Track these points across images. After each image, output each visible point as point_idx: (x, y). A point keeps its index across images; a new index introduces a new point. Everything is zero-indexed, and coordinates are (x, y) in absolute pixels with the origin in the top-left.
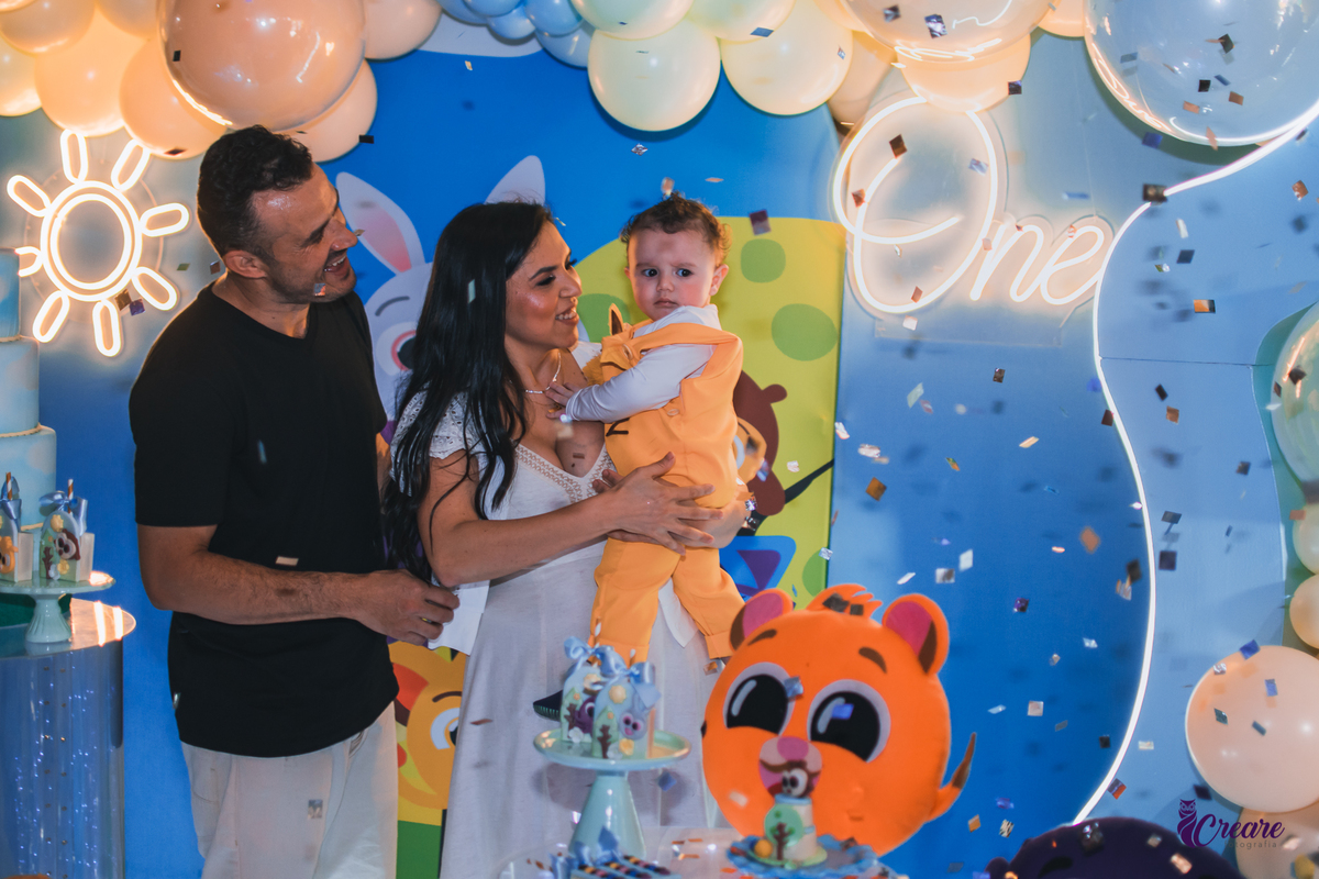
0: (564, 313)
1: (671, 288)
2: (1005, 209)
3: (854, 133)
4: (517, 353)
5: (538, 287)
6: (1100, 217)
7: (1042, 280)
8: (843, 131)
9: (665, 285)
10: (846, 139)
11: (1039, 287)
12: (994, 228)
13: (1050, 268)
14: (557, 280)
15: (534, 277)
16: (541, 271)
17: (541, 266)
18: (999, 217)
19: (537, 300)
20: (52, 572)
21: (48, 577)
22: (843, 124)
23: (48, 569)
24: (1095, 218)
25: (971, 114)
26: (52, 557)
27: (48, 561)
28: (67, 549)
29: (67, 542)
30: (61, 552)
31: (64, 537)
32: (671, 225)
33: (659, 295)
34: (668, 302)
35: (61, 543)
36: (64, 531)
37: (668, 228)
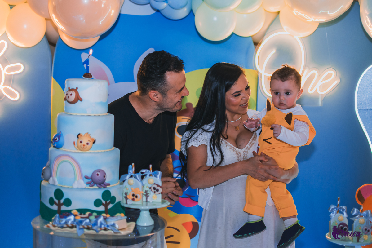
0: (243, 104)
1: (284, 99)
2: (306, 66)
3: (260, 44)
4: (228, 114)
5: (234, 97)
6: (333, 68)
7: (317, 87)
8: (256, 44)
9: (282, 98)
10: (257, 46)
11: (316, 89)
13: (320, 83)
14: (241, 95)
15: (233, 94)
16: (236, 92)
17: (236, 91)
18: (304, 69)
19: (234, 99)
20: (148, 200)
21: (147, 201)
22: (256, 41)
23: (147, 199)
24: (331, 69)
25: (297, 38)
26: (148, 194)
27: (147, 195)
28: (157, 190)
29: (157, 188)
30: (155, 192)
31: (155, 186)
32: (283, 78)
33: (280, 101)
34: (283, 104)
35: (154, 188)
36: (155, 184)
37: (282, 79)
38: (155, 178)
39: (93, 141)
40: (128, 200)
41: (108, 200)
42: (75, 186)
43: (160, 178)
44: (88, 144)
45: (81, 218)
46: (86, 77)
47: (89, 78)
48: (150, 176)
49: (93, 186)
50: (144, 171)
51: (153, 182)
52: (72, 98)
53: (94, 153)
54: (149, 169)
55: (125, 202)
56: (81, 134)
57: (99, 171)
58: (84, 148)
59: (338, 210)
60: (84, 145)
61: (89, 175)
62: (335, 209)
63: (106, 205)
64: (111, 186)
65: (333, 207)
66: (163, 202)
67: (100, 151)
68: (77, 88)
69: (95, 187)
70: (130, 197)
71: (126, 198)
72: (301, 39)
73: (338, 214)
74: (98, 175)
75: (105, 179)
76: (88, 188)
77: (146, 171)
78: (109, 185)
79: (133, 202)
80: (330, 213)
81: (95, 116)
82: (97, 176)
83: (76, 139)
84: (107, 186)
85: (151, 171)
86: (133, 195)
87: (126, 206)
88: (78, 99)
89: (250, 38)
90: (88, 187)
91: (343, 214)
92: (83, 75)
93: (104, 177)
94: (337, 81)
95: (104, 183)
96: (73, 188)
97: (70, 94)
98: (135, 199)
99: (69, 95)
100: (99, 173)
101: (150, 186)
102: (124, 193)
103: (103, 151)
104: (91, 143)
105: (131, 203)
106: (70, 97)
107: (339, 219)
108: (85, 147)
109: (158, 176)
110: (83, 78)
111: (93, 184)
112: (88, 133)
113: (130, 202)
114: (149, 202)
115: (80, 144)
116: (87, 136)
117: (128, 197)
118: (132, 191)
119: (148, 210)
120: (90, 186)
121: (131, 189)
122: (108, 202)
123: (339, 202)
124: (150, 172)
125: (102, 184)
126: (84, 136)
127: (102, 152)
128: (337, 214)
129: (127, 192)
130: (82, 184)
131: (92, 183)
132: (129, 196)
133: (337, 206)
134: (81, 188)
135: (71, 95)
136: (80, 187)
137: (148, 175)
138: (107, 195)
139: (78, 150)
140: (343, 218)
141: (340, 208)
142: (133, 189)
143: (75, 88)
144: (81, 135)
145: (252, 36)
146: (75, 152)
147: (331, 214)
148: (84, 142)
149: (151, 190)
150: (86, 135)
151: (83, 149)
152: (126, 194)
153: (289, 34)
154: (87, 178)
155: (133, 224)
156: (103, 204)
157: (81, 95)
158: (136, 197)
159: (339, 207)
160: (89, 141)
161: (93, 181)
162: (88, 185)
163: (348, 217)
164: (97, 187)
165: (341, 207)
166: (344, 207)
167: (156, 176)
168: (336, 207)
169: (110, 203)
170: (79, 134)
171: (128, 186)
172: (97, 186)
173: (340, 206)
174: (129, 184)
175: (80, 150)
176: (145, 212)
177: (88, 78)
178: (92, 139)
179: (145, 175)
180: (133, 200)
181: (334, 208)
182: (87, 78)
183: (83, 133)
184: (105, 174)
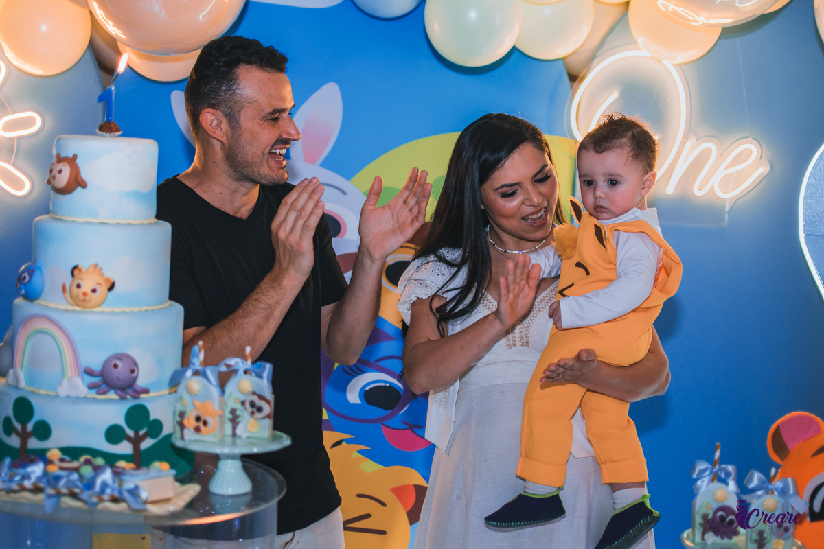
1: (603, 196)
2: (689, 131)
3: (583, 78)
6: (753, 138)
7: (715, 181)
8: (574, 78)
9: (599, 193)
10: (575, 84)
11: (713, 186)
12: (683, 144)
13: (721, 173)
15: (498, 189)
16: (505, 186)
17: (506, 182)
18: (686, 137)
20: (239, 431)
21: (234, 435)
22: (574, 72)
23: (234, 428)
24: (750, 139)
25: (668, 64)
26: (238, 417)
27: (234, 420)
28: (260, 409)
29: (259, 403)
30: (253, 413)
31: (255, 399)
32: (600, 146)
33: (595, 202)
34: (602, 207)
35: (252, 404)
36: (254, 393)
37: (598, 148)
38: (257, 379)
39: (109, 286)
40: (186, 431)
41: (142, 428)
42: (63, 391)
43: (268, 379)
44: (94, 291)
45: (61, 469)
46: (103, 132)
47: (111, 132)
48: (246, 372)
49: (105, 393)
50: (233, 361)
51: (250, 389)
52: (63, 179)
53: (112, 313)
54: (244, 358)
55: (178, 434)
56: (79, 266)
57: (120, 357)
58: (84, 300)
59: (716, 473)
60: (85, 294)
61: (97, 366)
62: (708, 473)
63: (136, 442)
64: (152, 394)
65: (701, 466)
66: (274, 439)
67: (127, 310)
68: (75, 157)
69: (112, 395)
70: (190, 422)
71: (182, 426)
72: (680, 66)
73: (716, 485)
74: (116, 366)
75: (136, 378)
76: (94, 399)
77: (236, 363)
78: (146, 391)
79: (197, 437)
80: (696, 480)
81: (118, 224)
82: (112, 368)
83: (68, 279)
84: (143, 396)
85: (249, 362)
86: (198, 419)
87: (179, 444)
88: (77, 182)
89: (561, 62)
90: (92, 394)
91: (727, 484)
92: (98, 126)
93: (133, 371)
94: (763, 169)
95: (135, 386)
96: (58, 396)
97: (58, 169)
98: (202, 428)
99: (55, 172)
100: (119, 363)
101: (242, 398)
102: (178, 412)
103: (135, 309)
104: (102, 290)
105: (192, 438)
106: (58, 176)
107: (715, 497)
108: (87, 298)
109: (265, 374)
110: (97, 135)
111: (107, 389)
112: (96, 265)
113: (189, 434)
114: (240, 437)
115: (76, 290)
116: (93, 272)
117: (185, 422)
118: (196, 408)
119: (238, 457)
120: (98, 393)
121: (194, 405)
122: (142, 432)
123: (717, 454)
124: (247, 364)
125: (127, 387)
126: (88, 271)
127: (132, 312)
128: (712, 485)
129: (183, 410)
130: (80, 386)
131: (104, 386)
132: (188, 420)
133: (713, 463)
134: (77, 398)
135: (60, 172)
136: (73, 394)
137: (241, 372)
138: (138, 415)
139: (72, 305)
140: (728, 494)
141: (720, 469)
142: (198, 403)
143: (71, 156)
144: (80, 270)
145: (563, 59)
146: (67, 311)
147: (699, 483)
148: (87, 286)
149: (245, 409)
150: (91, 269)
151: (81, 302)
152: (182, 415)
153: (650, 55)
154: (89, 372)
155: (193, 489)
156: (128, 438)
157: (85, 175)
158: (205, 423)
159: (717, 467)
160: (98, 284)
161: (105, 381)
162: (94, 391)
163: (739, 491)
164: (116, 397)
165: (724, 466)
166: (730, 468)
167: (260, 376)
168: (710, 466)
169: (145, 436)
170: (75, 267)
171: (187, 397)
172: (117, 394)
173: (721, 463)
174: (190, 392)
175: (78, 305)
176: (230, 462)
177: (108, 134)
178: (107, 280)
179: (235, 371)
180: (197, 430)
181: (705, 470)
182: (107, 132)
183: (84, 264)
184: (136, 364)
